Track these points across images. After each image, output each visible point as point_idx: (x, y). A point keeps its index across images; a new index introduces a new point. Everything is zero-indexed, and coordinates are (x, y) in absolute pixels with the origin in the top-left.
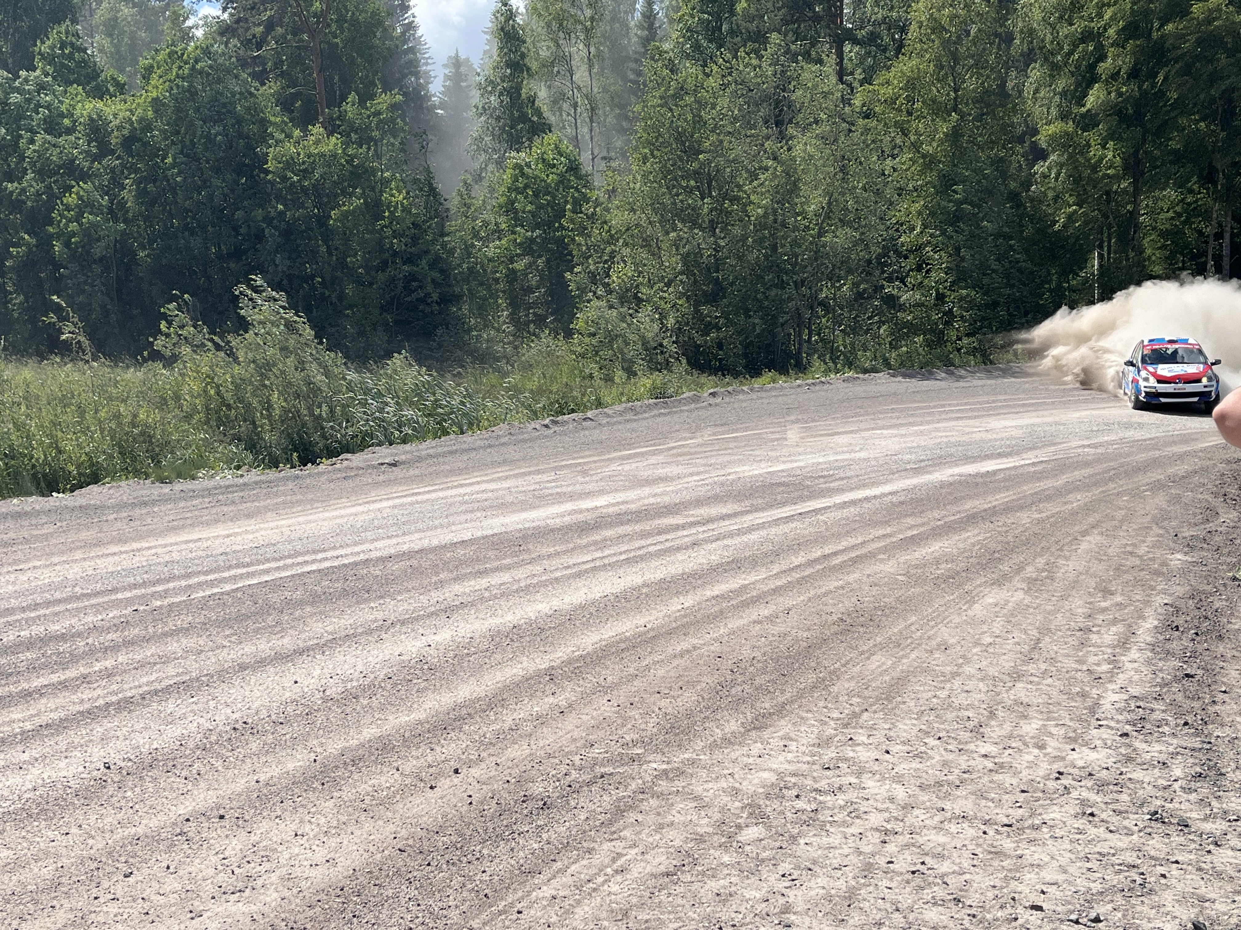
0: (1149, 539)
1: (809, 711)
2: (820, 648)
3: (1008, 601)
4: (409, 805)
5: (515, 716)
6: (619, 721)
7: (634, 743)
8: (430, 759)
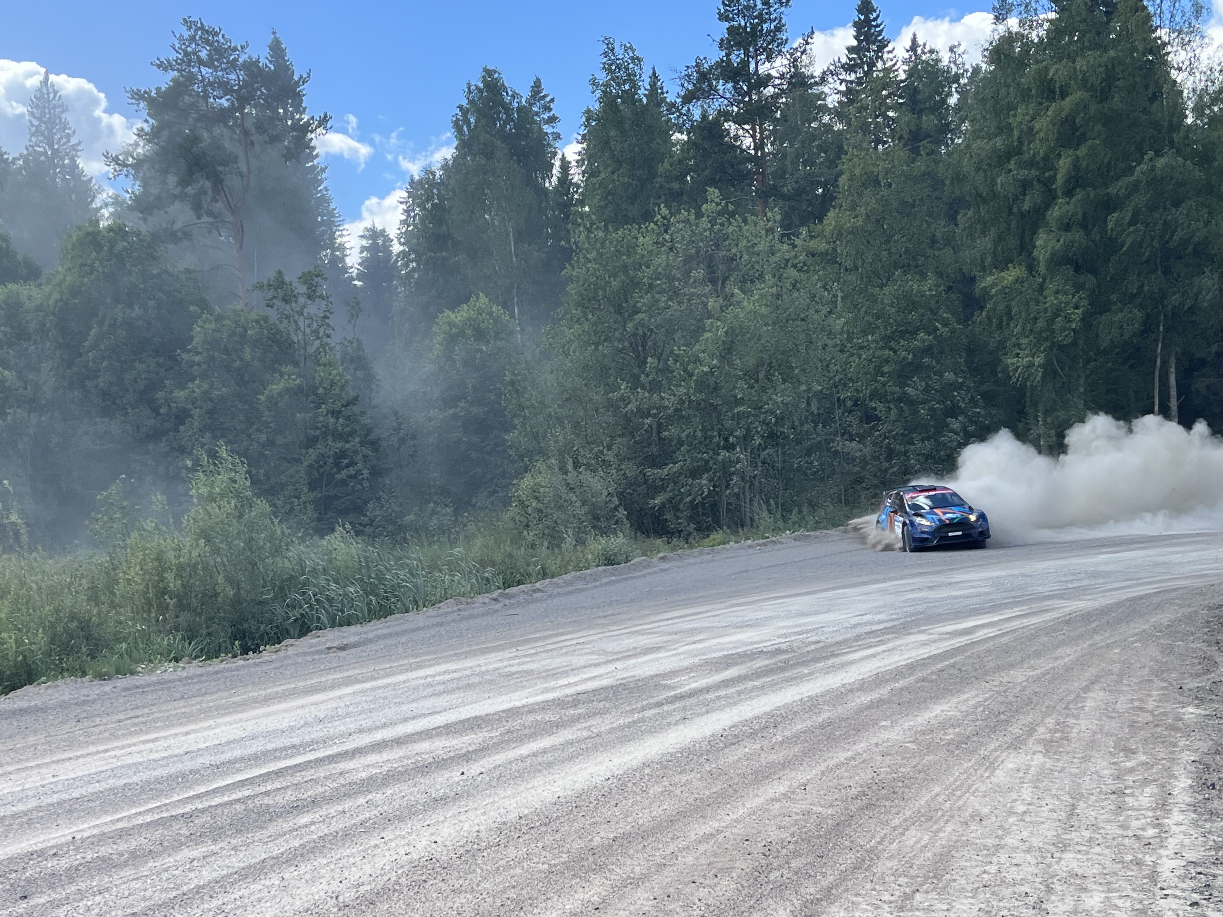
0: (1155, 693)
1: (858, 895)
2: (850, 825)
3: (1029, 767)
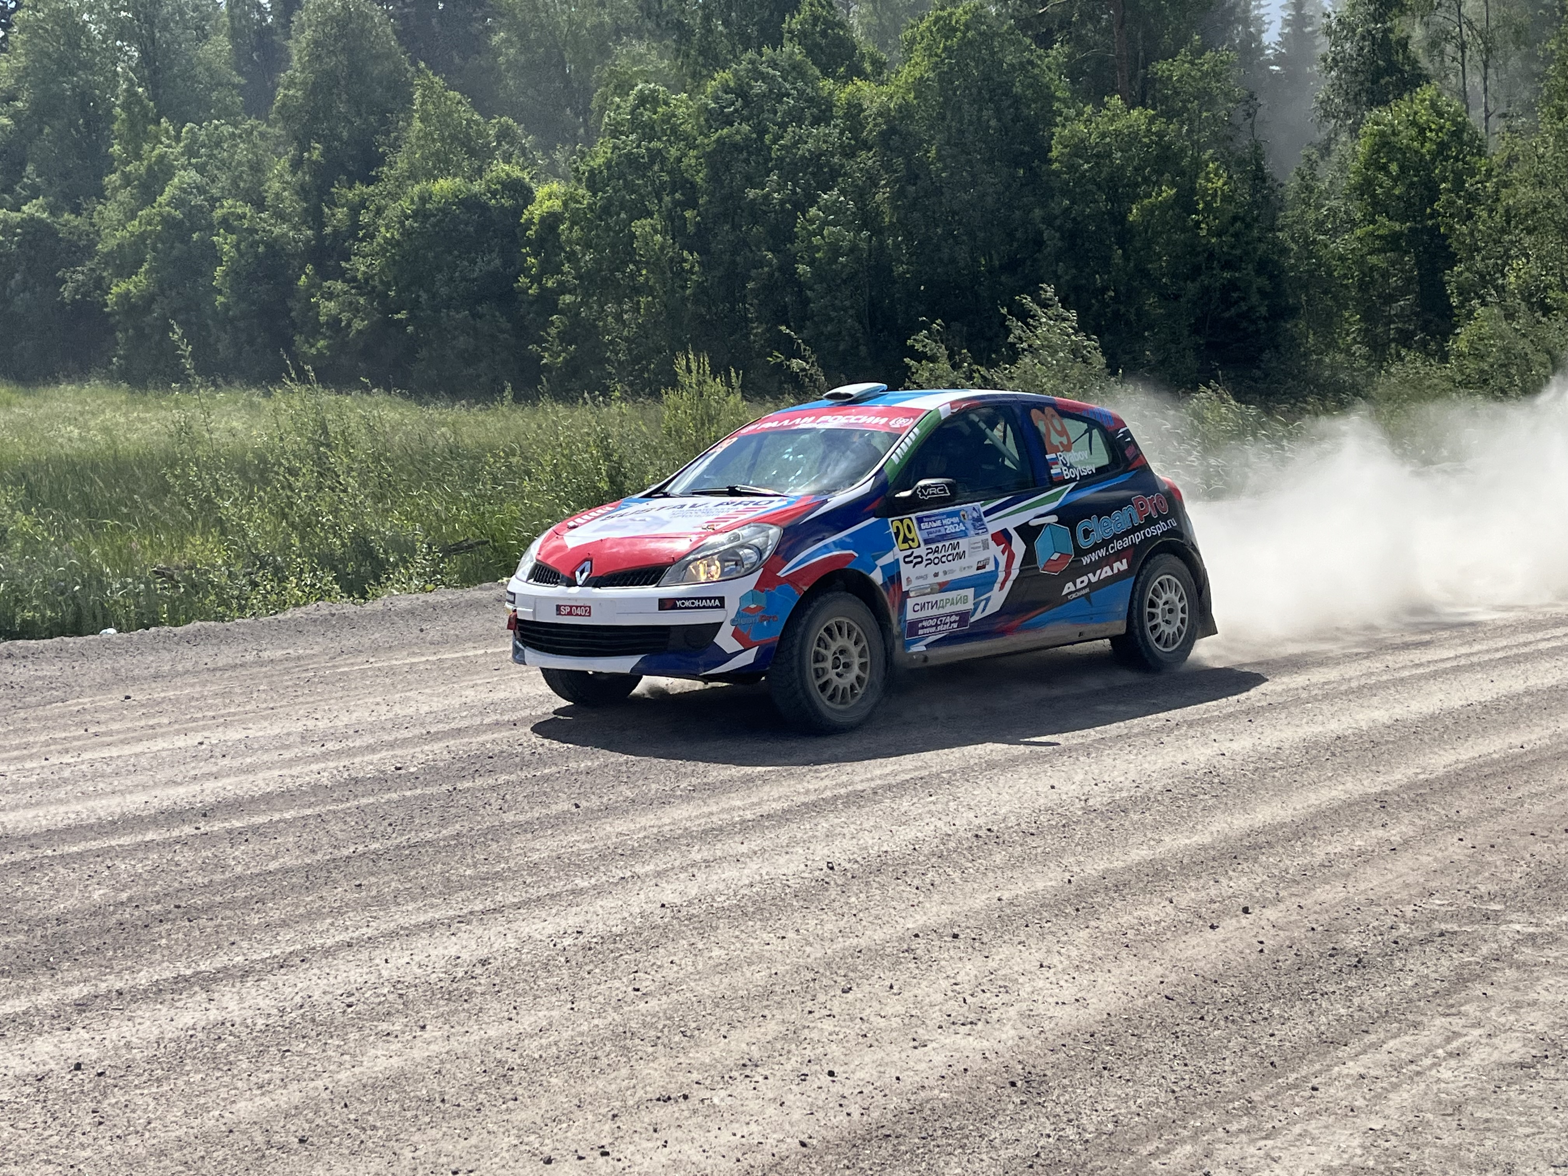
4: (1182, 946)
5: (1329, 849)
6: (1473, 867)
7: (1492, 896)
8: (1213, 892)
